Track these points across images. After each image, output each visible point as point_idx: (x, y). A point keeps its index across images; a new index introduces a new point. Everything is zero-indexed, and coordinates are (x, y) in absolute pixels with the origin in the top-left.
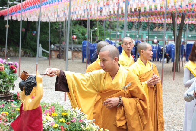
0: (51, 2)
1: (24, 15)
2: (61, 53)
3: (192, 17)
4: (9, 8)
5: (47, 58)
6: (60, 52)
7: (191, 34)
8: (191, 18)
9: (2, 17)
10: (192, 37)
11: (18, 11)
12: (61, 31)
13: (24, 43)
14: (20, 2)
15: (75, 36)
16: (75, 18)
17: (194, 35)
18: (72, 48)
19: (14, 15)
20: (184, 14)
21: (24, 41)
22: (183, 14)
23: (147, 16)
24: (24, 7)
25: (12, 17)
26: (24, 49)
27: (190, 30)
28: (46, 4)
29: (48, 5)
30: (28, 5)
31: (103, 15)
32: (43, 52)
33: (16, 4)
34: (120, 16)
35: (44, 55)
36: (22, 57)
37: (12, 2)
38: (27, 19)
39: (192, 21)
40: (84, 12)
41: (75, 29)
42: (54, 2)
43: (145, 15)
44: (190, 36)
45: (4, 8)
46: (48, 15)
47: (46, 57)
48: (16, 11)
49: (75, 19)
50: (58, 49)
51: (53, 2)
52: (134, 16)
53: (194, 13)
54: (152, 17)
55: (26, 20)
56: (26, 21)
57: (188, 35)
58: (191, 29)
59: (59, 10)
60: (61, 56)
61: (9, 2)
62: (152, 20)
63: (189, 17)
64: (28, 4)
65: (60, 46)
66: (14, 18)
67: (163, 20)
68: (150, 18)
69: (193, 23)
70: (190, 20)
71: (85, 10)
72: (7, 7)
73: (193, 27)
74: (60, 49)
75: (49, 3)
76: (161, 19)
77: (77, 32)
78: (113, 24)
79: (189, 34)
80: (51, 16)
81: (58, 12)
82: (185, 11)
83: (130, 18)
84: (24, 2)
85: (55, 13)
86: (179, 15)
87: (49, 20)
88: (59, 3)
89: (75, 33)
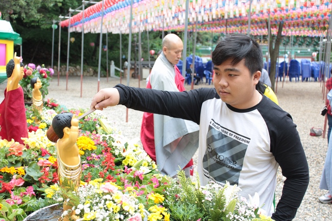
0: (117, 9)
1: (89, 26)
2: (137, 72)
3: (294, 26)
4: (71, 18)
5: (119, 78)
6: (135, 71)
7: (300, 50)
8: (292, 28)
9: (65, 29)
10: (301, 52)
11: (81, 20)
12: (137, 45)
13: (94, 60)
14: (81, 9)
15: (153, 52)
16: (149, 28)
17: (304, 51)
18: (150, 65)
19: (79, 25)
20: (282, 23)
21: (94, 58)
22: (280, 22)
23: (238, 25)
24: (88, 15)
25: (76, 28)
26: (94, 68)
27: (300, 45)
28: (111, 11)
29: (114, 12)
30: (91, 13)
31: (181, 24)
32: (116, 71)
33: (79, 12)
34: (204, 26)
35: (118, 75)
36: (92, 77)
37: (73, 10)
38: (94, 29)
39: (295, 31)
40: (158, 21)
41: (155, 43)
42: (120, 8)
43: (235, 24)
44: (299, 52)
45: (66, 17)
46: (117, 25)
47: (119, 76)
48: (79, 20)
49: (150, 30)
50: (133, 67)
51: (118, 8)
52: (222, 25)
53: (294, 21)
54: (244, 27)
55: (93, 31)
56: (94, 33)
57: (296, 51)
58: (300, 43)
59: (126, 18)
60: (136, 75)
61: (71, 10)
62: (246, 31)
63: (289, 26)
64: (91, 11)
65: (135, 63)
66: (79, 30)
67: (260, 30)
68: (242, 27)
69: (298, 35)
70: (292, 31)
71: (157, 17)
72: (68, 16)
73: (303, 41)
74: (135, 67)
75: (114, 9)
76: (256, 29)
77: (158, 46)
78: (202, 36)
79: (298, 50)
80: (121, 26)
81: (127, 21)
82: (281, 19)
83: (219, 28)
84: (87, 9)
85: (124, 22)
86: (276, 23)
87: (121, 31)
88: (125, 9)
89: (155, 49)
